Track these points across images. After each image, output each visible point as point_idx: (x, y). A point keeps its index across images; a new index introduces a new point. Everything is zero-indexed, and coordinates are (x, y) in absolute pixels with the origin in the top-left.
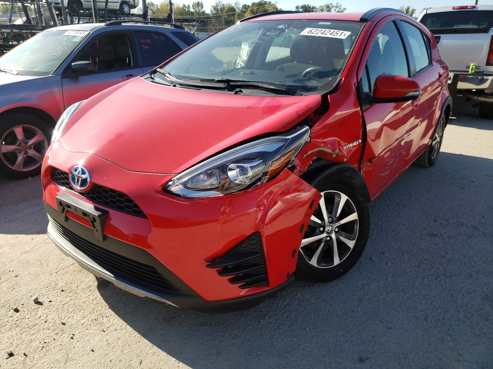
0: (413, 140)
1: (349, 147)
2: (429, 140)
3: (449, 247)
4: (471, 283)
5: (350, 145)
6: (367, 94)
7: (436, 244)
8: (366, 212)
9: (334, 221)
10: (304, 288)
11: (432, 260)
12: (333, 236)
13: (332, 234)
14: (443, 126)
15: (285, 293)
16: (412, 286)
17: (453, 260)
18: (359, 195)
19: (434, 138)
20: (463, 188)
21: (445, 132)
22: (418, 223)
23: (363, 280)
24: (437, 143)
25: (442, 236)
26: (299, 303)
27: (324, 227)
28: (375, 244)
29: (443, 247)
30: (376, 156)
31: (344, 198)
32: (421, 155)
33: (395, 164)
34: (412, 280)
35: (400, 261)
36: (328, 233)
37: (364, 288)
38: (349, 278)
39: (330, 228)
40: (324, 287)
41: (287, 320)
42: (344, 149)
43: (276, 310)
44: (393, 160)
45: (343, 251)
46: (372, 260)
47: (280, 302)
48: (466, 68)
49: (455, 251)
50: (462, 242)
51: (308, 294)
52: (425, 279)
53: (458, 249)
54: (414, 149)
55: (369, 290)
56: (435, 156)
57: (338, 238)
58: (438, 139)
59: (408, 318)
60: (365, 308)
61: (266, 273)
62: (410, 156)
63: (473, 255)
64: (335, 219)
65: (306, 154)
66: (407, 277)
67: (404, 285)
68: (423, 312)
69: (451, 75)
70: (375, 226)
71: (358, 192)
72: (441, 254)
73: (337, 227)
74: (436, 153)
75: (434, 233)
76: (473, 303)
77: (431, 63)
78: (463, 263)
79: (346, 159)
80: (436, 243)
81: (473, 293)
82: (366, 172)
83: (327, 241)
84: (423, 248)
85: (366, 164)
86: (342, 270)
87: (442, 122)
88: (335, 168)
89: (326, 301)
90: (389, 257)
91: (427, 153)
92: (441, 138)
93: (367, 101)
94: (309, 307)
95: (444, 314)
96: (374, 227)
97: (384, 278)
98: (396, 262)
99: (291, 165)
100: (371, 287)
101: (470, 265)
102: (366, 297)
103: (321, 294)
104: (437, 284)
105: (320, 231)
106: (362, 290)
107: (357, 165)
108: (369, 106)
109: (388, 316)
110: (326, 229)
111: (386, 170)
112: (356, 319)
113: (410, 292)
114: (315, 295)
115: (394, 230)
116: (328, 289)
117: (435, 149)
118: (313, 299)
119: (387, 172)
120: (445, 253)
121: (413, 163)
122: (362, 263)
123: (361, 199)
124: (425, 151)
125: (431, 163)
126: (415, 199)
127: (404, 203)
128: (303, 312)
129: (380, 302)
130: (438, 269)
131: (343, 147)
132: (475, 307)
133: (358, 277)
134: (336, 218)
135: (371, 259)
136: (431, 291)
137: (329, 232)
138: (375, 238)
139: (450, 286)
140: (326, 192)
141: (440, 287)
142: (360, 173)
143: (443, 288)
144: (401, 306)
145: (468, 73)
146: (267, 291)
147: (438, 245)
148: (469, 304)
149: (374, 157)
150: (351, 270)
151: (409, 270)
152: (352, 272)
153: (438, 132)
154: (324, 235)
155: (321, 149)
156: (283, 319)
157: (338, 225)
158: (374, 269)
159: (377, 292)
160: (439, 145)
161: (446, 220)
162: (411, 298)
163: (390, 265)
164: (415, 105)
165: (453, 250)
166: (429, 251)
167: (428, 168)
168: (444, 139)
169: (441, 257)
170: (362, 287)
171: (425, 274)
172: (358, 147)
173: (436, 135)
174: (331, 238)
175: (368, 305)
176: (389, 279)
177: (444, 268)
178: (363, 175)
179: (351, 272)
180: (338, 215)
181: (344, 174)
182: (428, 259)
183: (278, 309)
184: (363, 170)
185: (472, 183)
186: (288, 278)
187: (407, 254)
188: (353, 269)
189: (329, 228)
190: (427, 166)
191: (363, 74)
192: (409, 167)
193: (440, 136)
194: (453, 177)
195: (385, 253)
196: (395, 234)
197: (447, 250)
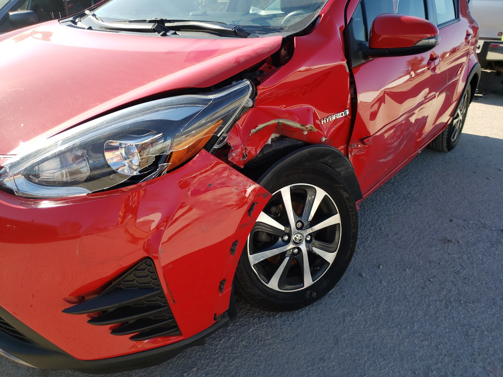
0: (428, 116)
1: (330, 120)
2: (450, 117)
3: (466, 258)
4: (494, 314)
5: (333, 118)
6: (360, 43)
7: (449, 254)
8: (352, 213)
9: (304, 226)
10: (261, 319)
11: (443, 278)
12: (303, 247)
13: (302, 245)
14: (467, 101)
15: (232, 326)
16: (412, 317)
17: (470, 277)
18: (342, 190)
19: (455, 115)
20: (488, 178)
21: (469, 108)
22: (428, 223)
23: (345, 307)
24: (459, 122)
25: (458, 242)
26: (247, 344)
27: (290, 235)
28: (369, 252)
29: (459, 258)
30: (371, 135)
31: (321, 194)
32: (439, 136)
33: (402, 146)
34: (413, 308)
35: (400, 278)
36: (295, 243)
37: (344, 320)
38: (325, 304)
39: (299, 237)
40: (288, 317)
41: (224, 373)
42: (322, 123)
43: (212, 355)
44: (398, 142)
45: (319, 268)
46: (362, 276)
47: (221, 342)
48: (498, 35)
49: (475, 264)
50: (483, 251)
51: (264, 329)
52: (431, 307)
53: (477, 262)
54: (428, 128)
55: (352, 323)
56: (455, 138)
57: (311, 250)
58: (461, 117)
59: (402, 372)
60: (341, 353)
61: (172, 318)
62: (423, 136)
63: (498, 270)
64: (306, 224)
65: (255, 128)
66: (407, 304)
67: (401, 316)
68: (424, 361)
69: (481, 43)
70: (372, 226)
71: (342, 185)
72: (455, 269)
73: (310, 234)
74: (456, 134)
75: (448, 238)
76: (496, 347)
77: (458, 17)
78: (484, 283)
79: (325, 138)
80: (450, 252)
81: (496, 330)
82: (355, 157)
83: (293, 254)
84: (432, 259)
85: (356, 146)
86: (315, 294)
87: (466, 96)
88: (305, 151)
89: (286, 340)
90: (386, 272)
91: (446, 133)
92: (465, 116)
93: (360, 53)
94: (260, 351)
95: (454, 366)
96: (372, 228)
97: (375, 305)
98: (394, 280)
99: (219, 144)
100: (355, 319)
101: (493, 285)
102: (345, 336)
103: (282, 329)
104: (447, 314)
105: (283, 241)
106: (342, 324)
107: (343, 147)
108: (363, 61)
109: (372, 368)
110: (293, 238)
111: (389, 154)
112: (325, 373)
113: (409, 327)
114: (274, 330)
115: (397, 234)
116: (293, 321)
117: (456, 130)
118: (269, 337)
119: (390, 158)
120: (460, 267)
121: (428, 146)
122: (347, 279)
123: (345, 195)
124: (443, 132)
125: (450, 147)
126: (427, 192)
127: (413, 196)
128: (250, 360)
129: (363, 344)
130: (450, 291)
131: (321, 120)
132: (499, 354)
133: (339, 302)
134: (308, 222)
135: (360, 275)
136: (438, 326)
137: (297, 241)
138: (370, 244)
139: (464, 318)
140: (294, 186)
141: (451, 320)
142: (346, 158)
143: (454, 321)
144: (394, 351)
145: (500, 41)
146: (179, 341)
147: (452, 256)
148: (490, 348)
149: (368, 135)
150: (330, 292)
151: (410, 292)
152: (332, 295)
153: (461, 109)
154: (291, 246)
155: (281, 121)
156: (218, 372)
157: (311, 232)
158: (362, 290)
159: (362, 326)
160: (461, 125)
161: (464, 220)
162: (409, 338)
163: (385, 284)
164: (432, 67)
165: (472, 263)
166: (439, 263)
167: (446, 152)
168: (467, 118)
169: (455, 273)
170: (341, 319)
171: (431, 298)
172: (345, 120)
173: (459, 111)
174: (300, 250)
175: (347, 347)
176: (382, 305)
177: (458, 290)
178: (351, 162)
179: (330, 294)
180: (310, 218)
181: (321, 160)
182: (437, 276)
183: (215, 354)
184: (351, 154)
185: (499, 172)
186: (215, 322)
187: (410, 268)
188: (333, 289)
189: (297, 236)
190: (446, 150)
191: (355, 12)
192: (422, 151)
193: (463, 114)
194: (476, 165)
195: (381, 267)
196: (397, 239)
197: (464, 263)
